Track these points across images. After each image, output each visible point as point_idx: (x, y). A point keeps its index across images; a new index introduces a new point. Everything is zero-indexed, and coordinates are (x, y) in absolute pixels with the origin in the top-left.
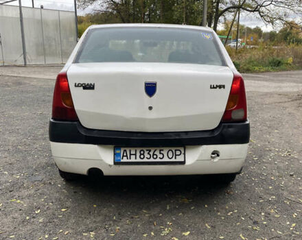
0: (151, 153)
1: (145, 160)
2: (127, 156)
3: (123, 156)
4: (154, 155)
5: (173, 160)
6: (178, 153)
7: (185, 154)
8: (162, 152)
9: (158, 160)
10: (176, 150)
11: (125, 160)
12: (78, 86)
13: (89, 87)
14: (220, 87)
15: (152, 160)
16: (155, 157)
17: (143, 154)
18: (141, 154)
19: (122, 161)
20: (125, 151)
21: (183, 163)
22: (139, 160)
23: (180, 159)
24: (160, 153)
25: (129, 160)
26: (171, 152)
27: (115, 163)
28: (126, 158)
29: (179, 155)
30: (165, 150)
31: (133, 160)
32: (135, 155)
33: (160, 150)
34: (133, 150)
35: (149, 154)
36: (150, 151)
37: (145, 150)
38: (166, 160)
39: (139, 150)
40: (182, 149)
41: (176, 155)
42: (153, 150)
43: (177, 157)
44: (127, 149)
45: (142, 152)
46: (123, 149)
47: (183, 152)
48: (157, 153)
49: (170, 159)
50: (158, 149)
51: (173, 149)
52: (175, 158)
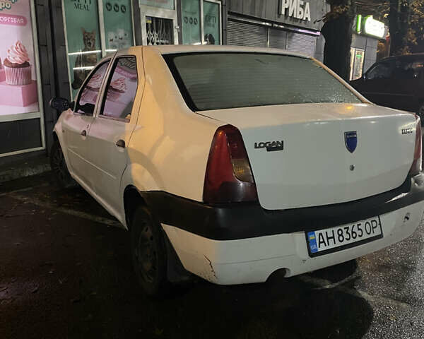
0: (350, 232)
1: (346, 242)
2: (324, 242)
3: (320, 243)
4: (353, 232)
5: (372, 235)
6: (374, 224)
7: (380, 224)
8: (360, 227)
9: (358, 239)
10: (372, 221)
11: (323, 248)
13: (275, 147)
15: (352, 241)
16: (354, 235)
17: (342, 235)
18: (340, 235)
19: (319, 250)
20: (320, 234)
21: (381, 236)
22: (338, 244)
23: (377, 232)
24: (359, 229)
25: (328, 248)
26: (367, 224)
27: (313, 254)
28: (323, 244)
29: (375, 227)
30: (363, 223)
31: (332, 246)
32: (333, 237)
33: (358, 225)
34: (329, 231)
35: (347, 233)
36: (348, 228)
37: (342, 228)
38: (365, 236)
39: (336, 229)
40: (377, 219)
41: (373, 228)
42: (350, 226)
43: (375, 229)
44: (323, 232)
45: (340, 232)
46: (317, 233)
47: (378, 223)
48: (355, 229)
49: (369, 234)
50: (356, 224)
51: (370, 221)
52: (373, 232)
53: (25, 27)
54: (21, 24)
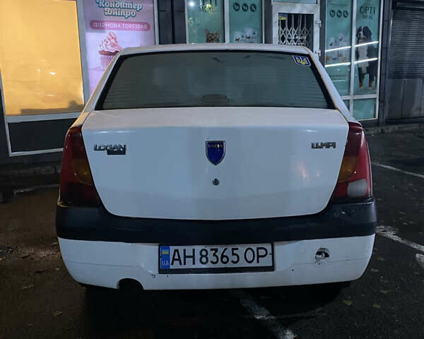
0: (219, 254)
2: (179, 259)
3: (174, 259)
4: (223, 256)
5: (254, 264)
6: (262, 252)
7: (273, 254)
8: (235, 252)
9: (230, 265)
10: (258, 249)
11: (176, 265)
12: (100, 149)
13: (117, 151)
14: (328, 145)
15: (220, 265)
16: (225, 260)
17: (206, 256)
18: (202, 256)
19: (172, 267)
20: (177, 251)
21: (272, 268)
22: (198, 265)
23: (265, 262)
24: (233, 254)
25: (183, 267)
26: (250, 251)
27: (163, 270)
28: (178, 262)
29: (264, 256)
30: (241, 249)
31: (189, 265)
32: (193, 257)
33: (233, 249)
34: (189, 249)
35: (214, 255)
36: (216, 250)
37: (208, 248)
38: (242, 263)
39: (198, 248)
40: (268, 247)
41: (259, 257)
42: (221, 249)
43: (260, 259)
44: (181, 249)
45: (204, 253)
46: (172, 248)
47: (270, 251)
48: (228, 253)
49: (249, 262)
50: (230, 248)
51: (254, 247)
52: (258, 262)
53: (148, 32)
54: (145, 30)
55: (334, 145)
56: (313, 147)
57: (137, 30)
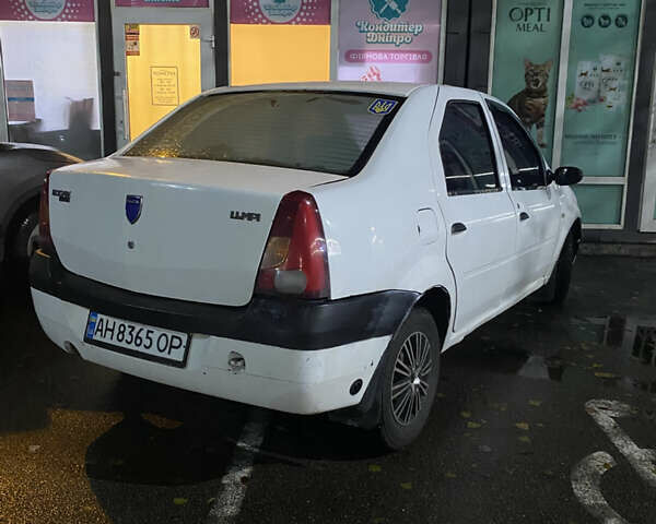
0: (134, 334)
1: (123, 344)
2: (101, 330)
3: (98, 330)
4: (137, 337)
5: (164, 355)
6: (176, 342)
7: (187, 347)
8: (150, 335)
9: (141, 349)
10: (173, 337)
11: (98, 336)
14: (250, 217)
15: (132, 347)
16: (138, 341)
17: (123, 333)
18: (120, 332)
19: (95, 338)
20: (101, 320)
21: (182, 364)
22: (115, 342)
23: (177, 355)
24: (148, 337)
25: (102, 340)
26: (163, 337)
27: (87, 339)
28: (100, 333)
29: (177, 348)
30: (157, 332)
31: (107, 340)
32: (112, 330)
33: (149, 331)
34: (111, 321)
35: (130, 333)
36: (133, 328)
37: (127, 324)
38: (153, 351)
39: (119, 322)
40: (184, 337)
41: (172, 347)
42: (137, 328)
43: (173, 350)
44: (105, 318)
45: (122, 329)
46: (100, 316)
47: (184, 344)
48: (143, 335)
49: (161, 351)
50: (146, 328)
51: (170, 334)
52: (169, 353)
54: (423, 61)
55: (258, 217)
56: (232, 217)
57: (412, 62)
